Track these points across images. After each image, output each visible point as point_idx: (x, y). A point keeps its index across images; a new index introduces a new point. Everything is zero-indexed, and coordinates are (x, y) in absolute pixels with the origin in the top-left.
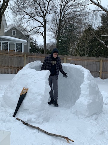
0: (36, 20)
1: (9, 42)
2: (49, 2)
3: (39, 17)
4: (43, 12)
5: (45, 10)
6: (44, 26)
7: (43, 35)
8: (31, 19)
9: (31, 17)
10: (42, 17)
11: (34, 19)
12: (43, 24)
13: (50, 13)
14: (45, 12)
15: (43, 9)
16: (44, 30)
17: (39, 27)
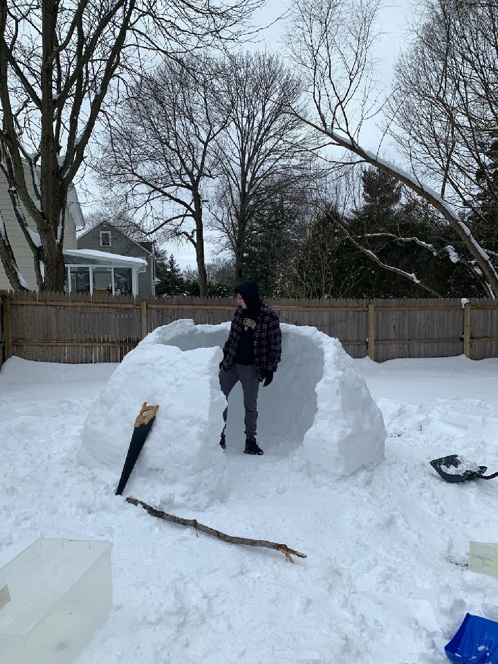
0: (172, 198)
1: (91, 268)
2: (206, 144)
3: (179, 187)
4: (190, 174)
5: (195, 165)
6: (197, 215)
7: (193, 241)
8: (156, 194)
9: (156, 189)
10: (188, 187)
11: (165, 194)
12: (193, 207)
13: (211, 176)
14: (196, 172)
15: (189, 164)
16: (195, 227)
17: (181, 219)
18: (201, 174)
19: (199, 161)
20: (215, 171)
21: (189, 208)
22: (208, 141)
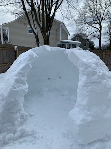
0: (94, 27)
2: (104, 11)
4: (99, 20)
5: (100, 17)
6: (100, 31)
7: (98, 38)
9: (90, 25)
10: (98, 24)
11: (92, 26)
12: (99, 29)
13: (105, 20)
16: (99, 34)
17: (96, 32)
18: (102, 20)
19: (102, 16)
20: (106, 18)
21: (98, 29)
22: (105, 10)
